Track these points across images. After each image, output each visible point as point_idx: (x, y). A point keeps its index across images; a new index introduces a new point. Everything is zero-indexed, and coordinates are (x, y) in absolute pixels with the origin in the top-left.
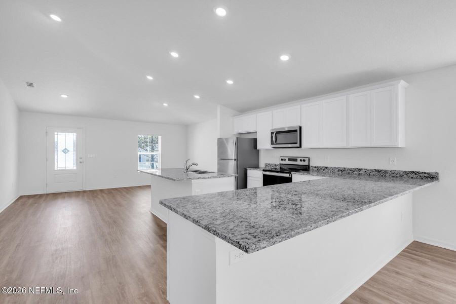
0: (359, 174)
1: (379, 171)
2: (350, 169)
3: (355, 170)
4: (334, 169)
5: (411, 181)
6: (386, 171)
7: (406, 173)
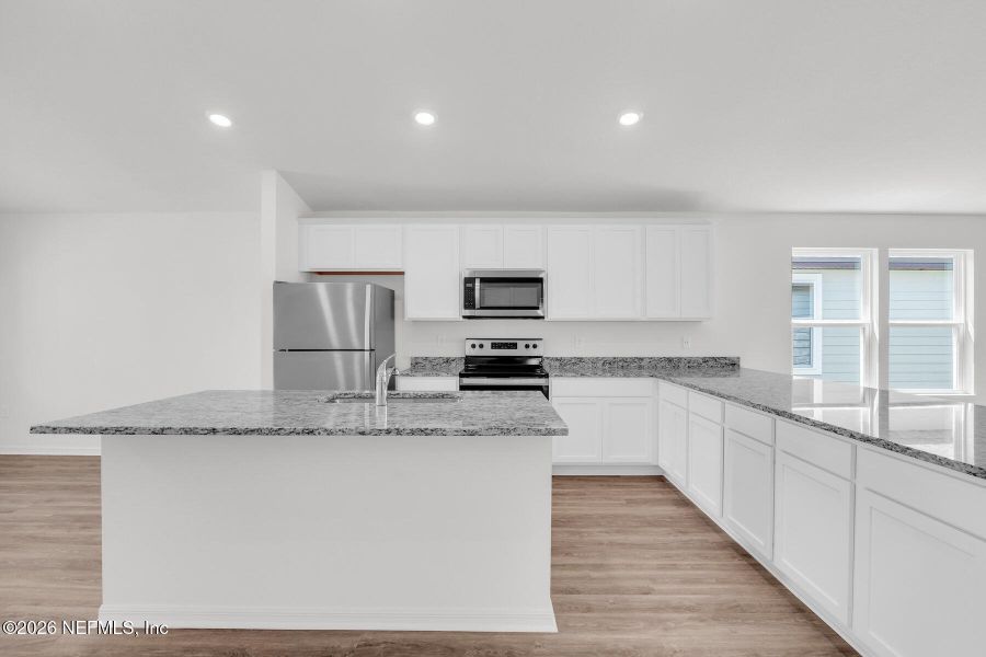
0: (640, 367)
1: (670, 360)
2: (624, 360)
3: (634, 360)
4: (594, 361)
5: (711, 371)
6: (680, 359)
7: (705, 360)
